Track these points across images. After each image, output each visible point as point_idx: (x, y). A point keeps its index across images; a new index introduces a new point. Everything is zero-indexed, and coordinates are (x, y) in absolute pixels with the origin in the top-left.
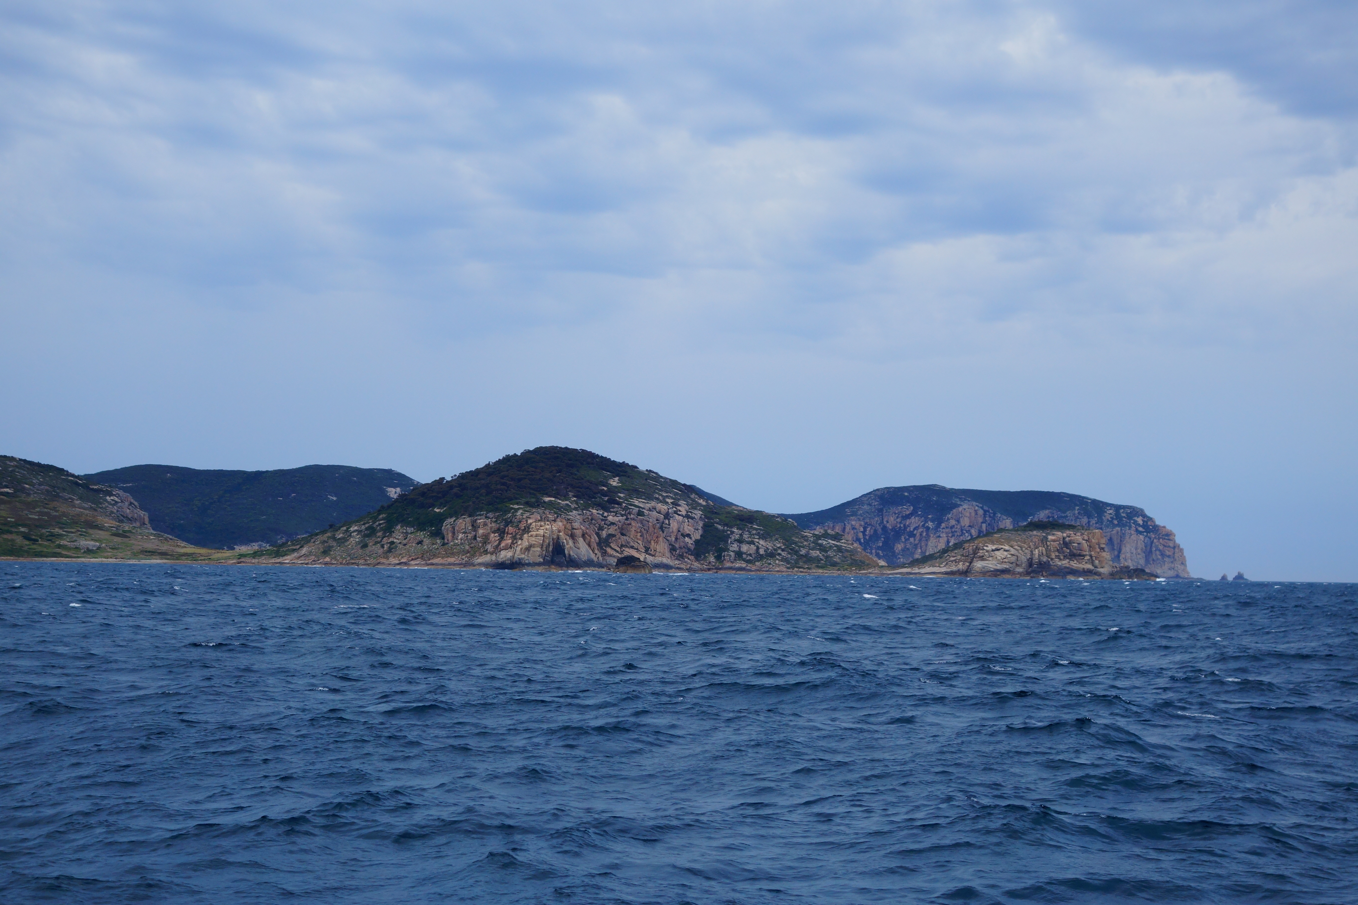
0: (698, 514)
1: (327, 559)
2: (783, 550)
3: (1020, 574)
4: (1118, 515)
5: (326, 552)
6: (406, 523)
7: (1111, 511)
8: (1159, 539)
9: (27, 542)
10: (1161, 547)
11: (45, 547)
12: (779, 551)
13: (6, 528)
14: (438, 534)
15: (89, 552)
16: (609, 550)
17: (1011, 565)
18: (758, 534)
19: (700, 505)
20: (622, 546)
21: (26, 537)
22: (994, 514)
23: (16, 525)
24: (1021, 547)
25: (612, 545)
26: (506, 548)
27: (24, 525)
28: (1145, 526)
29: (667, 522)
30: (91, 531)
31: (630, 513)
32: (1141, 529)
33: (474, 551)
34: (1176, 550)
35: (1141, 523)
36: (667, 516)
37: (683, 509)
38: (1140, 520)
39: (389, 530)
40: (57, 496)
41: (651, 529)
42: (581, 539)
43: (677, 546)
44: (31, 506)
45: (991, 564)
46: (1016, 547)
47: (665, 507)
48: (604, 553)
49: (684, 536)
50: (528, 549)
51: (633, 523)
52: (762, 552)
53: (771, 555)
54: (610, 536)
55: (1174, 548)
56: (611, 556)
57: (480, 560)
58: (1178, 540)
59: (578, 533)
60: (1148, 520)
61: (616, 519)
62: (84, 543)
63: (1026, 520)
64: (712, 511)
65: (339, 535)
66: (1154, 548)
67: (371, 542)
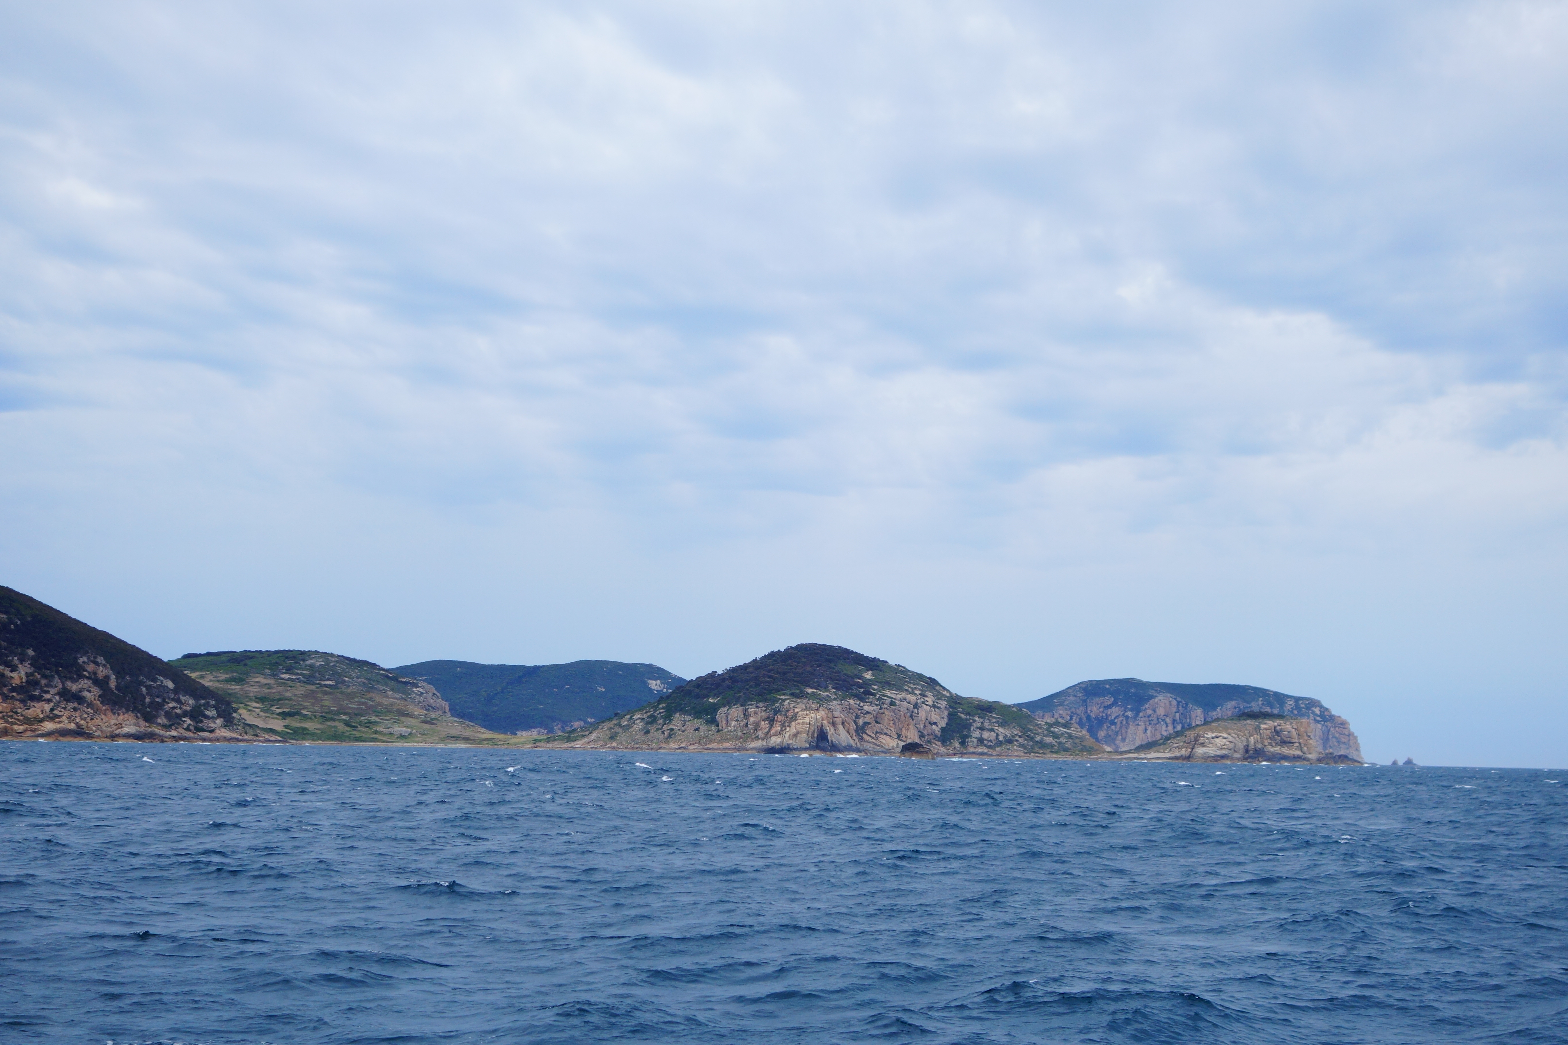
0: (943, 704)
1: (614, 744)
2: (1020, 737)
3: (1238, 759)
4: (1297, 707)
5: (612, 738)
6: (683, 711)
7: (1291, 702)
8: (1335, 727)
9: (348, 729)
10: (1337, 735)
11: (364, 732)
12: (1017, 738)
13: (328, 716)
14: (713, 721)
15: (402, 737)
16: (865, 736)
17: (1230, 752)
18: (997, 722)
19: (946, 697)
20: (877, 733)
21: (347, 724)
22: (1187, 704)
23: (338, 713)
24: (1238, 735)
25: (867, 731)
26: (775, 735)
27: (345, 714)
28: (1322, 715)
29: (916, 711)
30: (402, 719)
31: (883, 703)
32: (1318, 718)
33: (746, 738)
34: (1351, 738)
35: (1318, 713)
36: (916, 706)
37: (930, 699)
38: (1317, 711)
39: (668, 718)
40: (372, 688)
41: (902, 718)
42: (841, 726)
43: (925, 733)
44: (350, 696)
45: (1211, 751)
46: (1233, 735)
47: (914, 698)
48: (861, 739)
49: (931, 724)
50: (796, 735)
51: (887, 712)
52: (1001, 738)
53: (1010, 741)
54: (866, 724)
55: (1349, 735)
56: (867, 742)
57: (753, 745)
58: (1353, 728)
59: (839, 721)
60: (1324, 710)
61: (871, 708)
62: (398, 729)
63: (1215, 710)
64: (955, 701)
65: (624, 723)
66: (1330, 737)
67: (652, 729)
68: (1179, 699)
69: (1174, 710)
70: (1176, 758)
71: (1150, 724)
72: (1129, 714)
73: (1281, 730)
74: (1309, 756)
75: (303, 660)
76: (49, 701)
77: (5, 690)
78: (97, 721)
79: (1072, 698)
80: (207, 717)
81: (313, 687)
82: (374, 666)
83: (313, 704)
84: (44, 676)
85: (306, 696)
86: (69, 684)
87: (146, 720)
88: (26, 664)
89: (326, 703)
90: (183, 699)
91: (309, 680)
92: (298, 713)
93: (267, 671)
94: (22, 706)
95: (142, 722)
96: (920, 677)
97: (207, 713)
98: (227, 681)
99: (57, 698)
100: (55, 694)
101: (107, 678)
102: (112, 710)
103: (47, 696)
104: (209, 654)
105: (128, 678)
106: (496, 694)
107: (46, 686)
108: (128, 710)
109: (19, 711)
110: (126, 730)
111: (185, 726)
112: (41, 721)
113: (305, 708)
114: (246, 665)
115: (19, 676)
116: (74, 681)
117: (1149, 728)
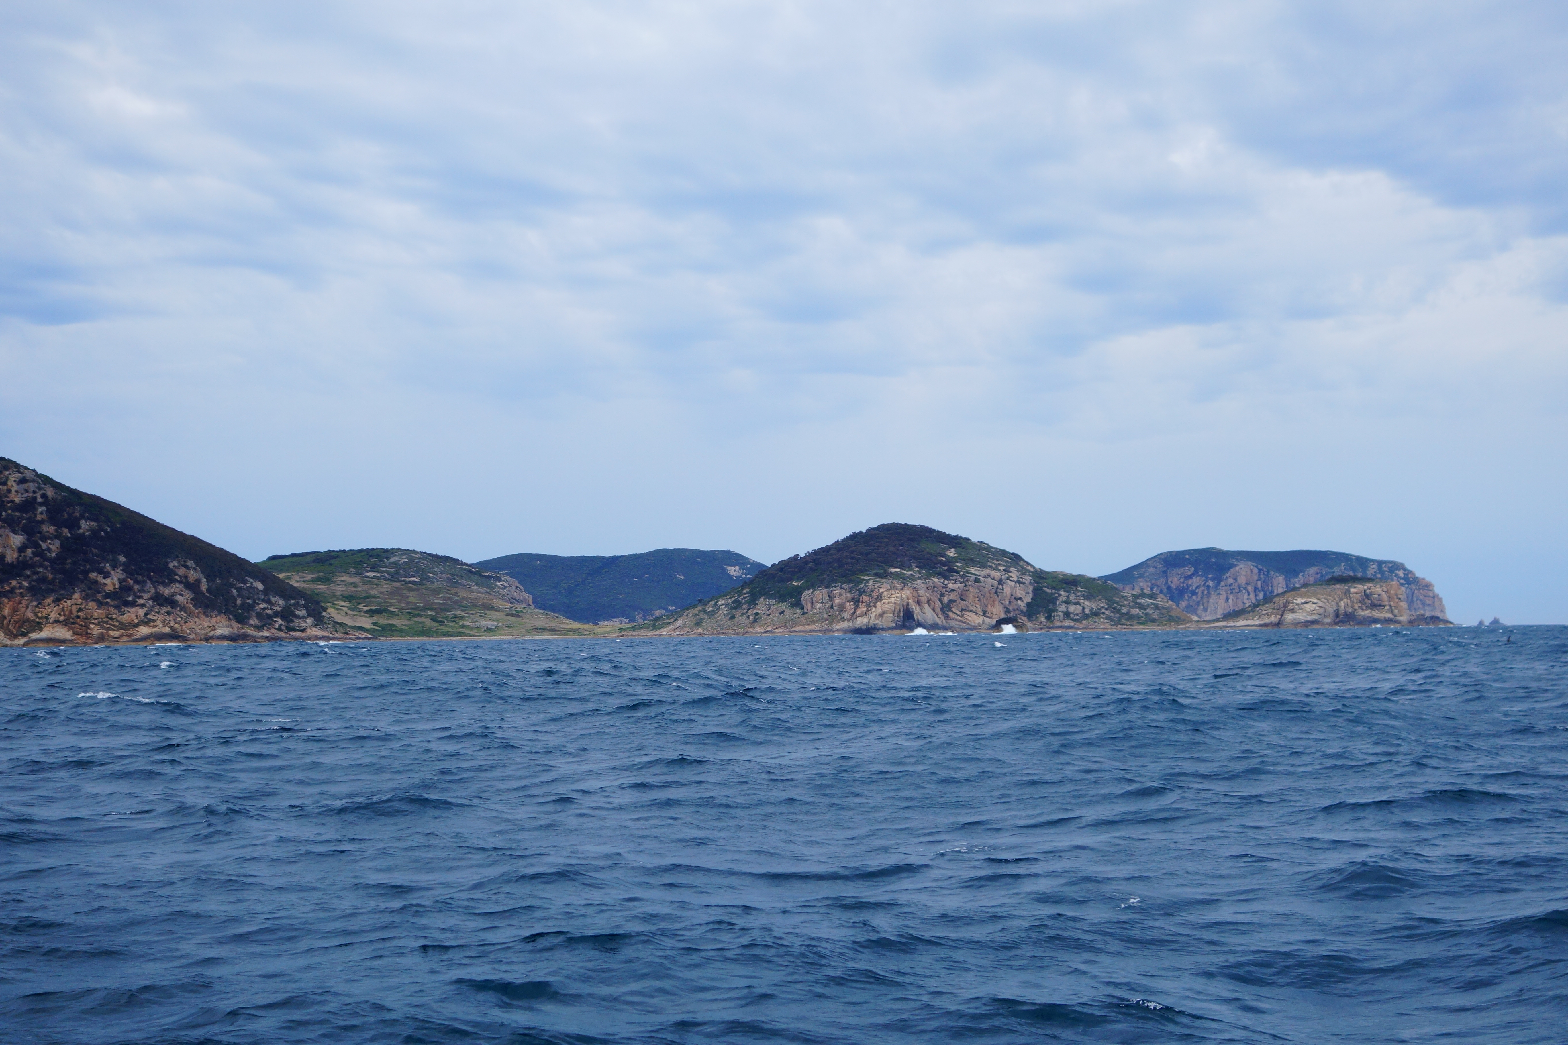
0: (1027, 579)
1: (700, 630)
2: (1106, 609)
3: (1328, 624)
4: (1380, 570)
5: (698, 624)
6: (768, 596)
7: (1374, 566)
8: (1420, 589)
9: (435, 624)
10: (1422, 597)
11: (451, 627)
12: (1103, 610)
13: (416, 612)
15: (488, 630)
16: (951, 614)
17: (1320, 617)
18: (1083, 596)
19: (1030, 571)
20: (962, 610)
21: (434, 619)
22: (1268, 572)
23: (424, 609)
24: (1328, 600)
25: (953, 609)
26: (861, 616)
27: (431, 609)
28: (1406, 578)
29: (1000, 587)
30: (488, 612)
31: (967, 580)
32: (1402, 581)
33: (831, 619)
34: (1436, 599)
35: (1402, 575)
36: (1000, 582)
37: (1014, 575)
38: (1401, 573)
39: (753, 602)
40: (457, 582)
41: (987, 594)
42: (927, 605)
43: (1011, 608)
44: (436, 592)
45: (1301, 616)
46: (1323, 600)
47: (998, 574)
48: (947, 617)
49: (1016, 599)
50: (881, 615)
51: (971, 589)
52: (1087, 611)
53: (1096, 614)
54: (951, 601)
55: (1434, 597)
56: (953, 619)
57: (839, 626)
58: (1437, 590)
60: (1407, 572)
61: (956, 586)
62: (484, 623)
63: (1297, 576)
64: (1040, 576)
65: (709, 609)
67: (737, 614)
68: (1260, 567)
69: (1256, 578)
70: (1266, 625)
71: (1232, 593)
72: (1210, 583)
73: (1371, 594)
74: (1401, 619)
75: (387, 558)
76: (142, 606)
77: (99, 597)
78: (191, 624)
79: (1152, 570)
80: (298, 617)
81: (398, 584)
82: (456, 561)
83: (399, 601)
84: (137, 582)
85: (392, 594)
86: (161, 588)
87: (239, 622)
88: (119, 570)
89: (412, 599)
90: (273, 599)
91: (393, 577)
92: (386, 611)
93: (352, 570)
94: (116, 611)
95: (235, 624)
96: (1004, 553)
97: (298, 613)
98: (314, 581)
99: (151, 602)
100: (149, 599)
101: (198, 581)
102: (205, 613)
103: (141, 601)
104: (293, 555)
105: (218, 581)
106: (576, 586)
107: (139, 591)
108: (220, 612)
109: (114, 616)
110: (220, 632)
111: (277, 626)
112: (137, 626)
113: (391, 605)
114: (331, 564)
115: (112, 582)
116: (166, 585)
117: (1231, 597)
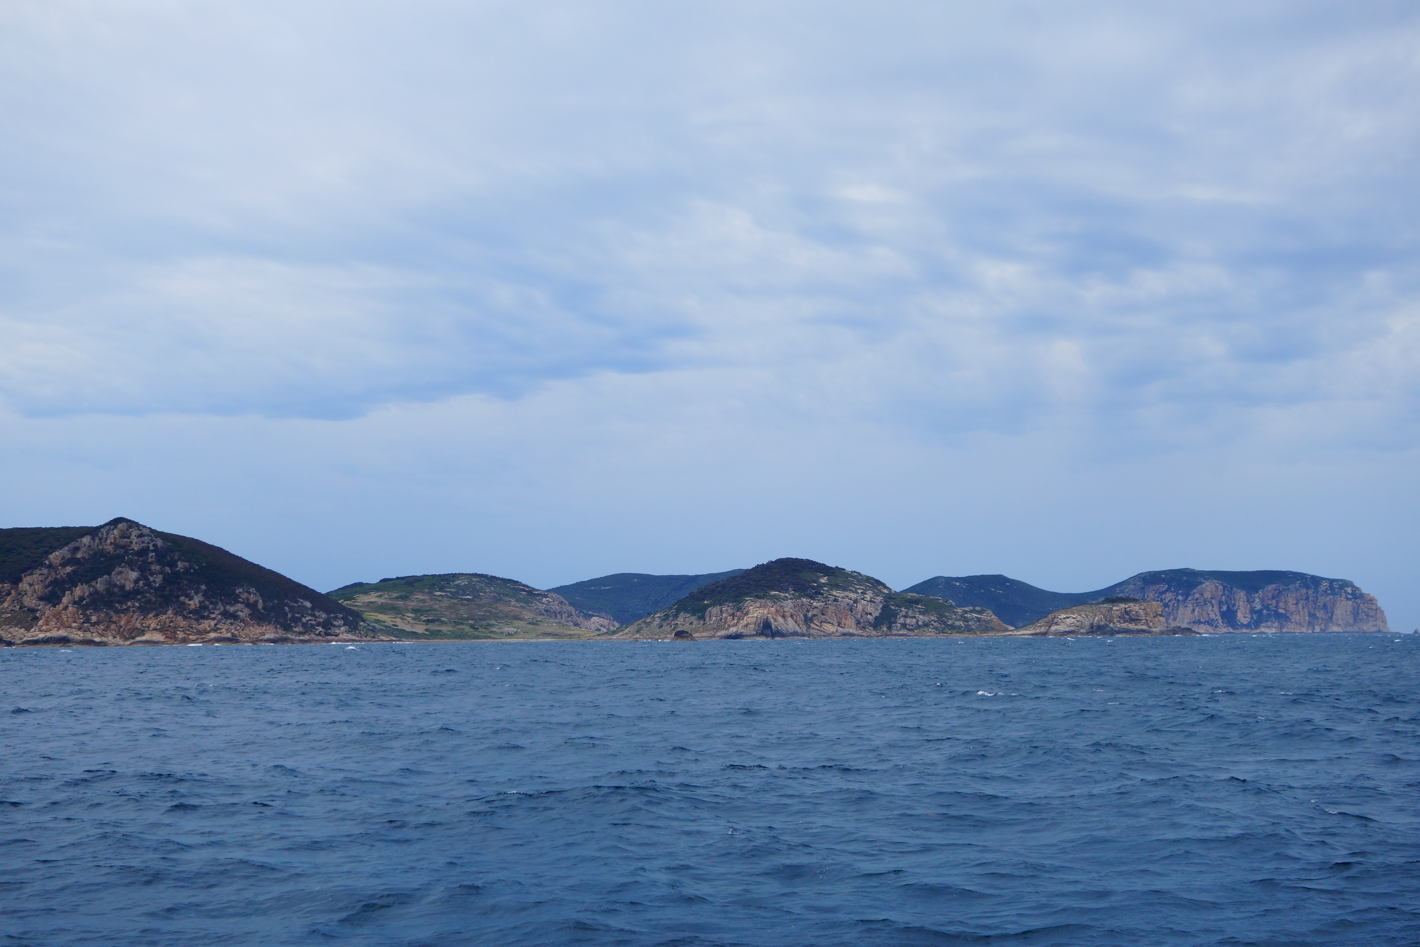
0: (879, 599)
1: (638, 636)
2: (935, 622)
3: (1082, 634)
4: (1331, 587)
5: (638, 631)
6: (686, 611)
7: (1326, 584)
8: (1364, 603)
9: (472, 630)
10: (1366, 610)
11: (483, 632)
12: (933, 623)
13: (460, 621)
14: (703, 618)
15: (509, 635)
16: (812, 625)
17: (1076, 628)
18: (920, 612)
19: (884, 593)
20: (822, 622)
21: (472, 627)
22: (1231, 588)
23: (468, 619)
24: (1087, 616)
25: (815, 622)
26: (733, 626)
27: (472, 619)
28: (1354, 594)
29: (855, 605)
30: (514, 622)
31: (828, 600)
32: (1350, 596)
33: (719, 628)
34: (1378, 612)
35: (1350, 592)
36: (856, 601)
37: (869, 595)
38: (1349, 590)
39: (676, 616)
40: (501, 600)
41: (842, 611)
42: (790, 618)
43: (862, 621)
44: (480, 606)
45: (1061, 628)
46: (1083, 616)
47: (855, 595)
48: (809, 627)
49: (867, 614)
50: (746, 626)
51: (830, 607)
52: (920, 623)
53: (926, 625)
54: (814, 615)
55: (1376, 610)
56: (813, 629)
57: (719, 634)
58: (1380, 604)
59: (788, 614)
60: (1355, 589)
61: (819, 604)
62: (507, 629)
63: (1257, 592)
64: (891, 597)
65: (648, 620)
66: (1360, 611)
67: (665, 624)
68: (1225, 584)
69: (1221, 593)
70: (1036, 634)
71: (1198, 605)
72: (1180, 598)
73: (1131, 611)
74: (1154, 630)
75: (453, 581)
76: (214, 619)
77: (185, 613)
78: (246, 631)
79: (1131, 587)
80: (335, 626)
81: (455, 601)
82: (516, 583)
83: (451, 613)
84: (211, 603)
85: (448, 608)
86: (228, 607)
87: (285, 630)
88: (200, 595)
89: (461, 612)
90: (317, 614)
91: (454, 595)
92: (438, 620)
93: (427, 590)
94: (196, 622)
95: (280, 631)
96: (869, 579)
97: (335, 623)
99: (220, 617)
100: (219, 614)
101: (256, 602)
102: (258, 624)
103: (213, 616)
105: (276, 601)
107: (213, 609)
108: (270, 623)
109: (194, 626)
110: (267, 636)
111: (317, 632)
112: (209, 632)
113: (445, 616)
114: (413, 586)
115: (194, 603)
116: (232, 605)
117: (1197, 609)
